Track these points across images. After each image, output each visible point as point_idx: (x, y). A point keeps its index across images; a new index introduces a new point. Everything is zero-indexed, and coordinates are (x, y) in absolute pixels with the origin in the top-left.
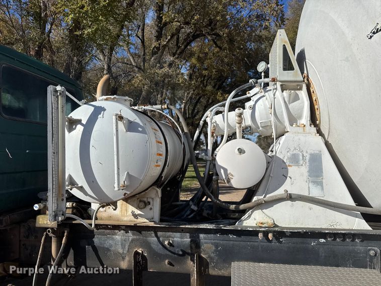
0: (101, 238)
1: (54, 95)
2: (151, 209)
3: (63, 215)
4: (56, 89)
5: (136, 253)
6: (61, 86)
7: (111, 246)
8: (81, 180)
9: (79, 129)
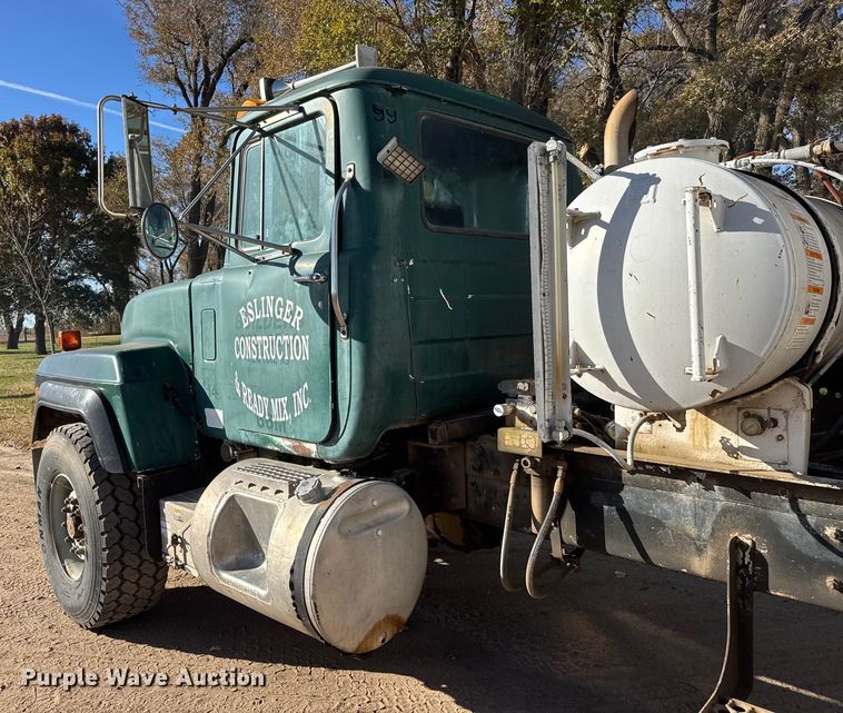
0: (642, 493)
1: (541, 164)
2: (780, 438)
3: (566, 428)
4: (545, 148)
5: (737, 545)
6: (556, 140)
7: (667, 516)
8: (601, 355)
9: (597, 235)
